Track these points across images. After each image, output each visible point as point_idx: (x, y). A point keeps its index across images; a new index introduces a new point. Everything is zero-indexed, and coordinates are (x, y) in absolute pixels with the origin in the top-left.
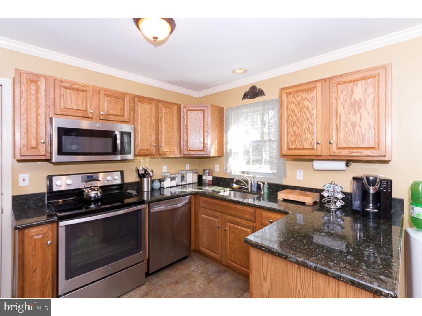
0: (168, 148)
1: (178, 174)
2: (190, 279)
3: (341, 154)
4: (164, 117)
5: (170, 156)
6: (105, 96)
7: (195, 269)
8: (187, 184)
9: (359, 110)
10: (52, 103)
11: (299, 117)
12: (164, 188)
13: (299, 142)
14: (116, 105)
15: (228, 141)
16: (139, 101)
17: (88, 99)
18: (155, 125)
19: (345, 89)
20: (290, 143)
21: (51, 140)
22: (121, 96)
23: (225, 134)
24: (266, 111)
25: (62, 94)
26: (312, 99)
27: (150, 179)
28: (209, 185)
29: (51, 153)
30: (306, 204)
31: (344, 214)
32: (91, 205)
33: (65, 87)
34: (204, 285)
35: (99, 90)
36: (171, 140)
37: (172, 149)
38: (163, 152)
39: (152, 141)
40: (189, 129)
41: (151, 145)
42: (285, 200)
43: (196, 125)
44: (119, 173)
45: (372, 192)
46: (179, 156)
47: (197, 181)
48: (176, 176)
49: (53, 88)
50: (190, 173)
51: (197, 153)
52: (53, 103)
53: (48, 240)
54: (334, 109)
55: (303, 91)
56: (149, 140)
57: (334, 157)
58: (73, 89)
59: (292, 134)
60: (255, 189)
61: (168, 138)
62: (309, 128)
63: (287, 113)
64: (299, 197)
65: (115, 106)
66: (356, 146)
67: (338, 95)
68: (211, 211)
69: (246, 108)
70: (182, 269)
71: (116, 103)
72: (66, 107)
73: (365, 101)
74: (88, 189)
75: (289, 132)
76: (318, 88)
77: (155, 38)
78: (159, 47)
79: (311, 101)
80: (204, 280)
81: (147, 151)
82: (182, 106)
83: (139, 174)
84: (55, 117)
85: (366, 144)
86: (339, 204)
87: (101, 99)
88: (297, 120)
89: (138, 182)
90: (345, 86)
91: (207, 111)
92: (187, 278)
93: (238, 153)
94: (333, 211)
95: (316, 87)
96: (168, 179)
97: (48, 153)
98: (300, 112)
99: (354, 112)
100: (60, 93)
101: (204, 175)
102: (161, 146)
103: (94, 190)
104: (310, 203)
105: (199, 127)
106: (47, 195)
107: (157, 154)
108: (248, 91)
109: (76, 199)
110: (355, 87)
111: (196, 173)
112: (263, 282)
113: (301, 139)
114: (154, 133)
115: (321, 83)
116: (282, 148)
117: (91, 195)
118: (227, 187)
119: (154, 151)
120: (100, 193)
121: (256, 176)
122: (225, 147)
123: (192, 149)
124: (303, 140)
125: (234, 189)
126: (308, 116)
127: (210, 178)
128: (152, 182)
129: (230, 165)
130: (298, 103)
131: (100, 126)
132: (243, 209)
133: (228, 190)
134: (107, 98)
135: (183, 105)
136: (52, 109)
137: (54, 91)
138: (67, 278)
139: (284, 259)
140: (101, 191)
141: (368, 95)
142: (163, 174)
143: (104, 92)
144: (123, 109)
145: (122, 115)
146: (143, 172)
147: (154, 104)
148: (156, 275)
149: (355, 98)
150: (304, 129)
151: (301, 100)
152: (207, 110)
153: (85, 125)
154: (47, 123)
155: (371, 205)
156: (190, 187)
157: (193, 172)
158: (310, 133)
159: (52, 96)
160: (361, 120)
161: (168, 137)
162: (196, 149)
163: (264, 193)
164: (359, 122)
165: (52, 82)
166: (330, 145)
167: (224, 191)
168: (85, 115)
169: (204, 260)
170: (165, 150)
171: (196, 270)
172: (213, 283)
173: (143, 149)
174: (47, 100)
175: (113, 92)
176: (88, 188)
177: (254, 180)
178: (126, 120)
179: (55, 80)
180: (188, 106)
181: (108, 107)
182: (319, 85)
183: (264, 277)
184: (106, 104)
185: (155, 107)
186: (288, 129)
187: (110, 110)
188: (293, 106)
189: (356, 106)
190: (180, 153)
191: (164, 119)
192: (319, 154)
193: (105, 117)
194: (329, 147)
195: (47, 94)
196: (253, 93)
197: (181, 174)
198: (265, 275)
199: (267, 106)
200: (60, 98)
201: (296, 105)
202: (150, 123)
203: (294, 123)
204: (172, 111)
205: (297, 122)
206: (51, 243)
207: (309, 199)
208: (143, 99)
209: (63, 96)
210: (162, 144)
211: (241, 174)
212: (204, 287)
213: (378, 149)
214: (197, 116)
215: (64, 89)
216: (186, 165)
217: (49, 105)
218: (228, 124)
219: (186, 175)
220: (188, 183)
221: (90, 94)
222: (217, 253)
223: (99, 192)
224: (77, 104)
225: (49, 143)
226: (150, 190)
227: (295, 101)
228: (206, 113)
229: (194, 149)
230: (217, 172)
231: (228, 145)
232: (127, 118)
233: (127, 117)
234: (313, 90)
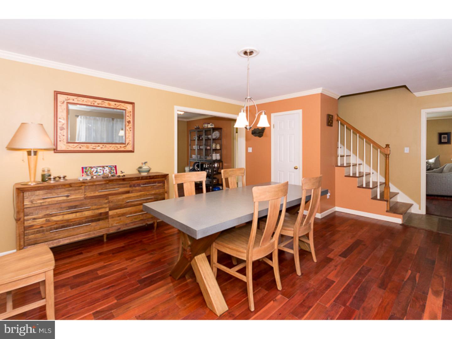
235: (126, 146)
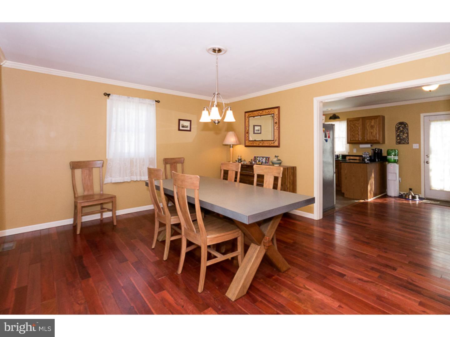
9: (373, 128)
13: (354, 138)
19: (369, 121)
20: (351, 138)
26: (359, 123)
31: (370, 162)
45: (376, 153)
54: (366, 127)
62: (358, 133)
66: (372, 139)
67: (367, 123)
85: (375, 139)
86: (368, 159)
98: (354, 128)
108: (332, 116)
110: (372, 121)
130: (354, 125)
141: (376, 124)
149: (372, 125)
164: (373, 132)
166: (365, 139)
182: (361, 119)
196: (334, 117)
235: (274, 142)
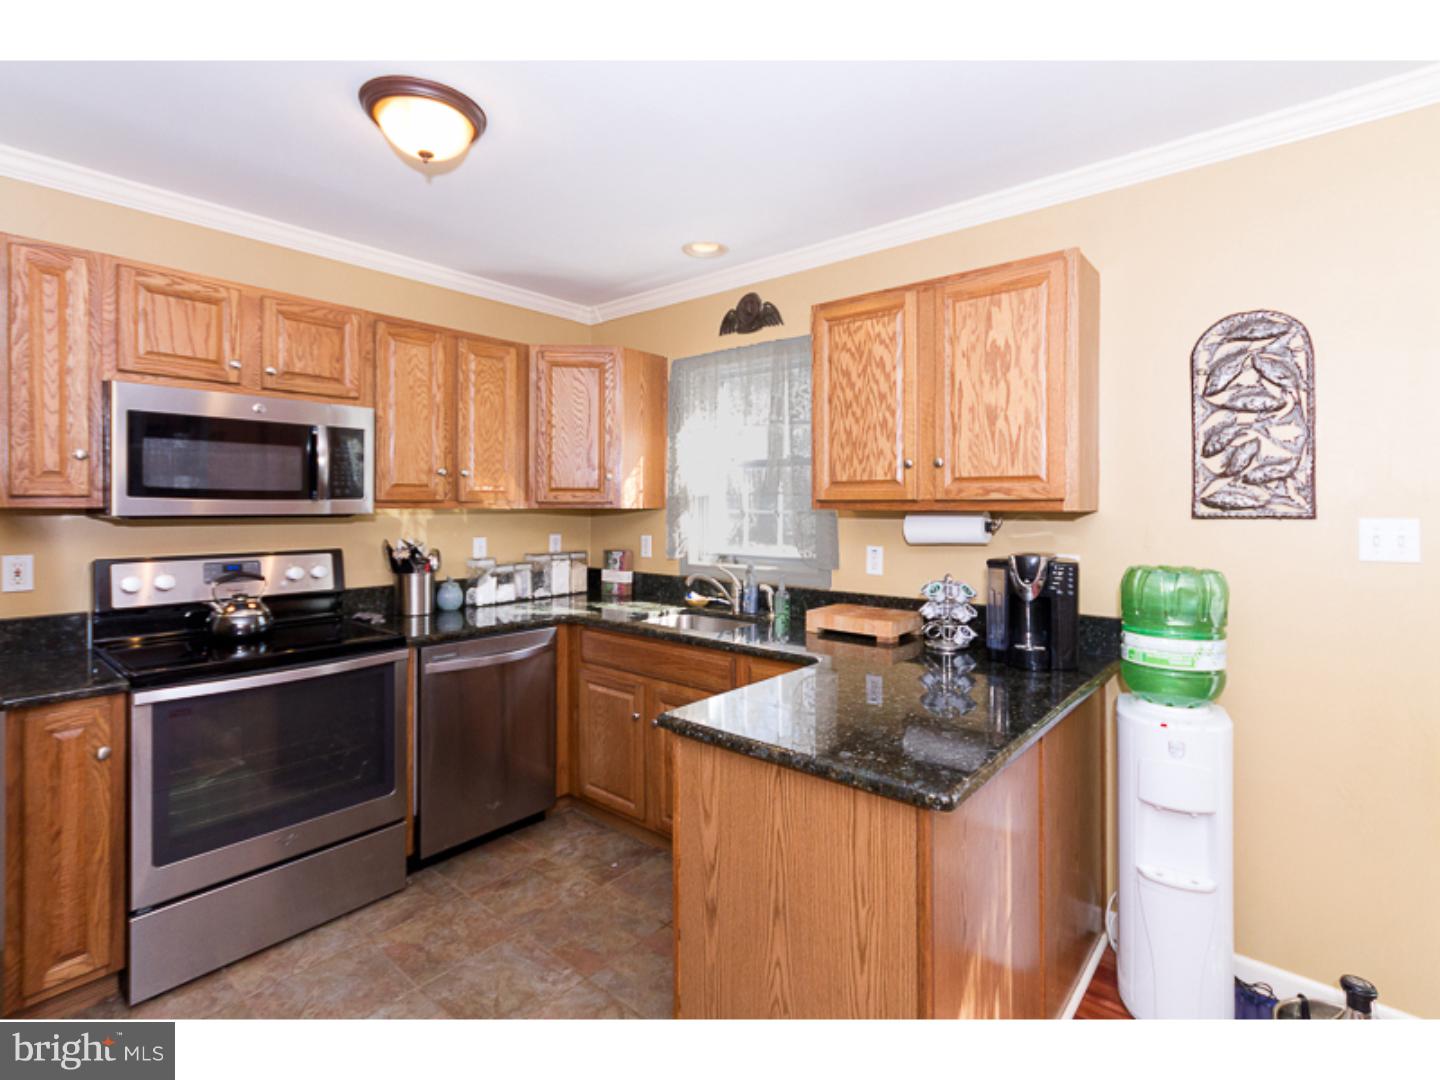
0: (486, 481)
1: (526, 563)
2: (547, 874)
3: (964, 496)
4: (475, 385)
5: (494, 507)
6: (281, 317)
7: (566, 849)
8: (552, 597)
9: (1004, 374)
10: (109, 337)
11: (860, 390)
12: (474, 607)
13: (861, 462)
14: (315, 347)
15: (678, 463)
16: (390, 334)
17: (226, 324)
18: (442, 409)
19: (973, 313)
20: (838, 467)
21: (107, 448)
22: (331, 316)
23: (668, 439)
24: (783, 369)
25: (140, 308)
26: (894, 337)
27: (427, 576)
28: (621, 598)
29: (107, 489)
30: (879, 640)
31: (973, 667)
32: (234, 651)
33: (150, 289)
34: (586, 887)
35: (262, 299)
36: (498, 456)
37: (500, 483)
38: (472, 492)
39: (434, 459)
40: (554, 422)
41: (430, 471)
42: (829, 634)
43: (575, 412)
44: (328, 557)
45: (1030, 596)
46: (522, 507)
47: (584, 588)
48: (517, 571)
49: (111, 292)
50: (563, 560)
51: (581, 497)
52: (113, 337)
53: (99, 744)
54: (947, 370)
55: (870, 314)
56: (423, 455)
57: (947, 505)
58: (179, 296)
59: (844, 437)
60: (751, 608)
61: (486, 451)
62: (885, 421)
63: (831, 379)
64: (860, 621)
65: (311, 347)
66: (998, 474)
67: (955, 331)
68: (616, 673)
69: (729, 362)
70: (525, 850)
71: (315, 339)
72: (155, 350)
73: (1018, 348)
74: (226, 604)
75: (836, 433)
76: (906, 307)
77: (426, 155)
78: (437, 179)
79: (890, 346)
80: (587, 876)
81: (418, 489)
82: (533, 353)
83: (393, 562)
84: (118, 381)
85: (1021, 467)
86: (961, 638)
87: (267, 327)
88: (856, 397)
89: (390, 588)
90: (971, 305)
91: (612, 367)
92: (537, 872)
93: (707, 497)
94: (947, 657)
95: (901, 306)
96: (489, 578)
97: (98, 490)
98: (862, 377)
99: (992, 378)
100: (137, 308)
101: (607, 566)
102: (464, 476)
103: (245, 606)
104: (888, 639)
105: (587, 417)
106: (93, 620)
107: (451, 500)
108: (734, 307)
109: (184, 635)
110: (994, 310)
111: (584, 561)
112: (703, 825)
113: (866, 454)
114: (441, 433)
115: (915, 293)
116: (818, 480)
117: (235, 622)
118: (672, 604)
119: (441, 490)
120: (265, 615)
121: (756, 568)
122: (667, 481)
123: (563, 486)
124: (872, 458)
125: (692, 610)
126: (884, 387)
127: (626, 577)
128: (437, 587)
129: (683, 537)
130: (858, 349)
131: (264, 410)
132: (703, 659)
133: (673, 610)
134: (287, 322)
135: (537, 349)
136: (109, 355)
137: (117, 302)
138: (159, 859)
139: (744, 754)
140: (267, 610)
141: (1025, 333)
142: (473, 564)
143: (278, 304)
144: (340, 359)
145: (336, 376)
146: (406, 555)
147: (440, 344)
148: (442, 865)
149: (994, 342)
150: (872, 426)
151: (865, 342)
152: (610, 364)
153: (216, 404)
154: (93, 396)
155: (1029, 635)
156: (562, 605)
157: (572, 560)
158: (888, 437)
159: (110, 316)
160: (1008, 402)
161: (486, 446)
162: (576, 486)
163: (775, 618)
164: (1004, 407)
165: (109, 274)
166: (938, 471)
167: (661, 615)
168: (215, 375)
169: (596, 824)
170: (477, 488)
171: (569, 851)
172: (614, 880)
173: (406, 482)
174: (93, 327)
175: (303, 305)
176: (224, 600)
177: (749, 579)
178: (349, 391)
179: (118, 266)
180: (551, 352)
181: (289, 351)
182: (910, 298)
183: (705, 811)
184: (282, 343)
185: (445, 354)
186: (832, 423)
187: (296, 360)
188: (845, 359)
189: (997, 360)
190: (527, 498)
191: (472, 390)
192: (910, 497)
193: (279, 381)
194: (934, 478)
195: (93, 310)
196: (749, 314)
197: (532, 563)
198: (708, 807)
199: (785, 356)
200: (136, 323)
201: (852, 355)
202: (425, 402)
203: (849, 406)
204: (500, 365)
205: (854, 405)
206: (109, 756)
207: (885, 628)
208: (402, 328)
209: (146, 314)
210: (467, 468)
211: (717, 561)
212: (586, 893)
213: (1048, 482)
214: (581, 382)
215: (149, 294)
216: (552, 537)
217: (99, 342)
218: (678, 409)
219: (551, 566)
220: (555, 593)
221: (231, 310)
222: (632, 797)
223: (259, 613)
224: (191, 339)
225: (98, 460)
226: (427, 611)
227: (850, 345)
228: (607, 375)
229: (571, 486)
230: (648, 558)
231: (678, 472)
232: (353, 387)
233: (351, 382)
234: (896, 314)
